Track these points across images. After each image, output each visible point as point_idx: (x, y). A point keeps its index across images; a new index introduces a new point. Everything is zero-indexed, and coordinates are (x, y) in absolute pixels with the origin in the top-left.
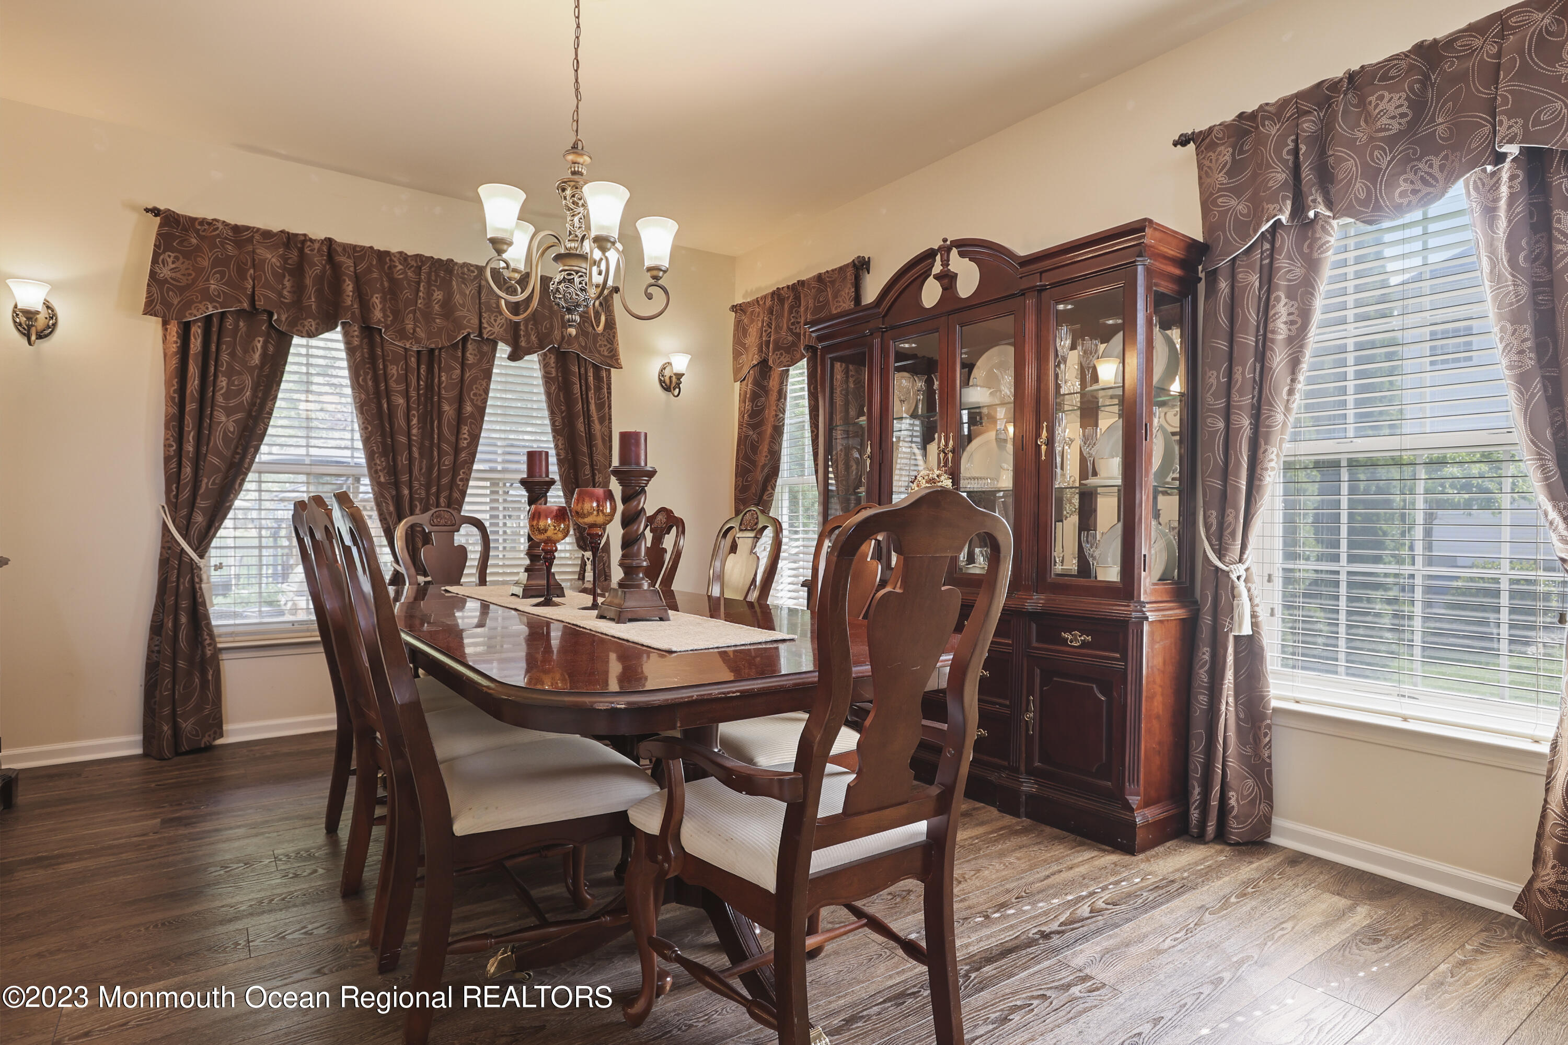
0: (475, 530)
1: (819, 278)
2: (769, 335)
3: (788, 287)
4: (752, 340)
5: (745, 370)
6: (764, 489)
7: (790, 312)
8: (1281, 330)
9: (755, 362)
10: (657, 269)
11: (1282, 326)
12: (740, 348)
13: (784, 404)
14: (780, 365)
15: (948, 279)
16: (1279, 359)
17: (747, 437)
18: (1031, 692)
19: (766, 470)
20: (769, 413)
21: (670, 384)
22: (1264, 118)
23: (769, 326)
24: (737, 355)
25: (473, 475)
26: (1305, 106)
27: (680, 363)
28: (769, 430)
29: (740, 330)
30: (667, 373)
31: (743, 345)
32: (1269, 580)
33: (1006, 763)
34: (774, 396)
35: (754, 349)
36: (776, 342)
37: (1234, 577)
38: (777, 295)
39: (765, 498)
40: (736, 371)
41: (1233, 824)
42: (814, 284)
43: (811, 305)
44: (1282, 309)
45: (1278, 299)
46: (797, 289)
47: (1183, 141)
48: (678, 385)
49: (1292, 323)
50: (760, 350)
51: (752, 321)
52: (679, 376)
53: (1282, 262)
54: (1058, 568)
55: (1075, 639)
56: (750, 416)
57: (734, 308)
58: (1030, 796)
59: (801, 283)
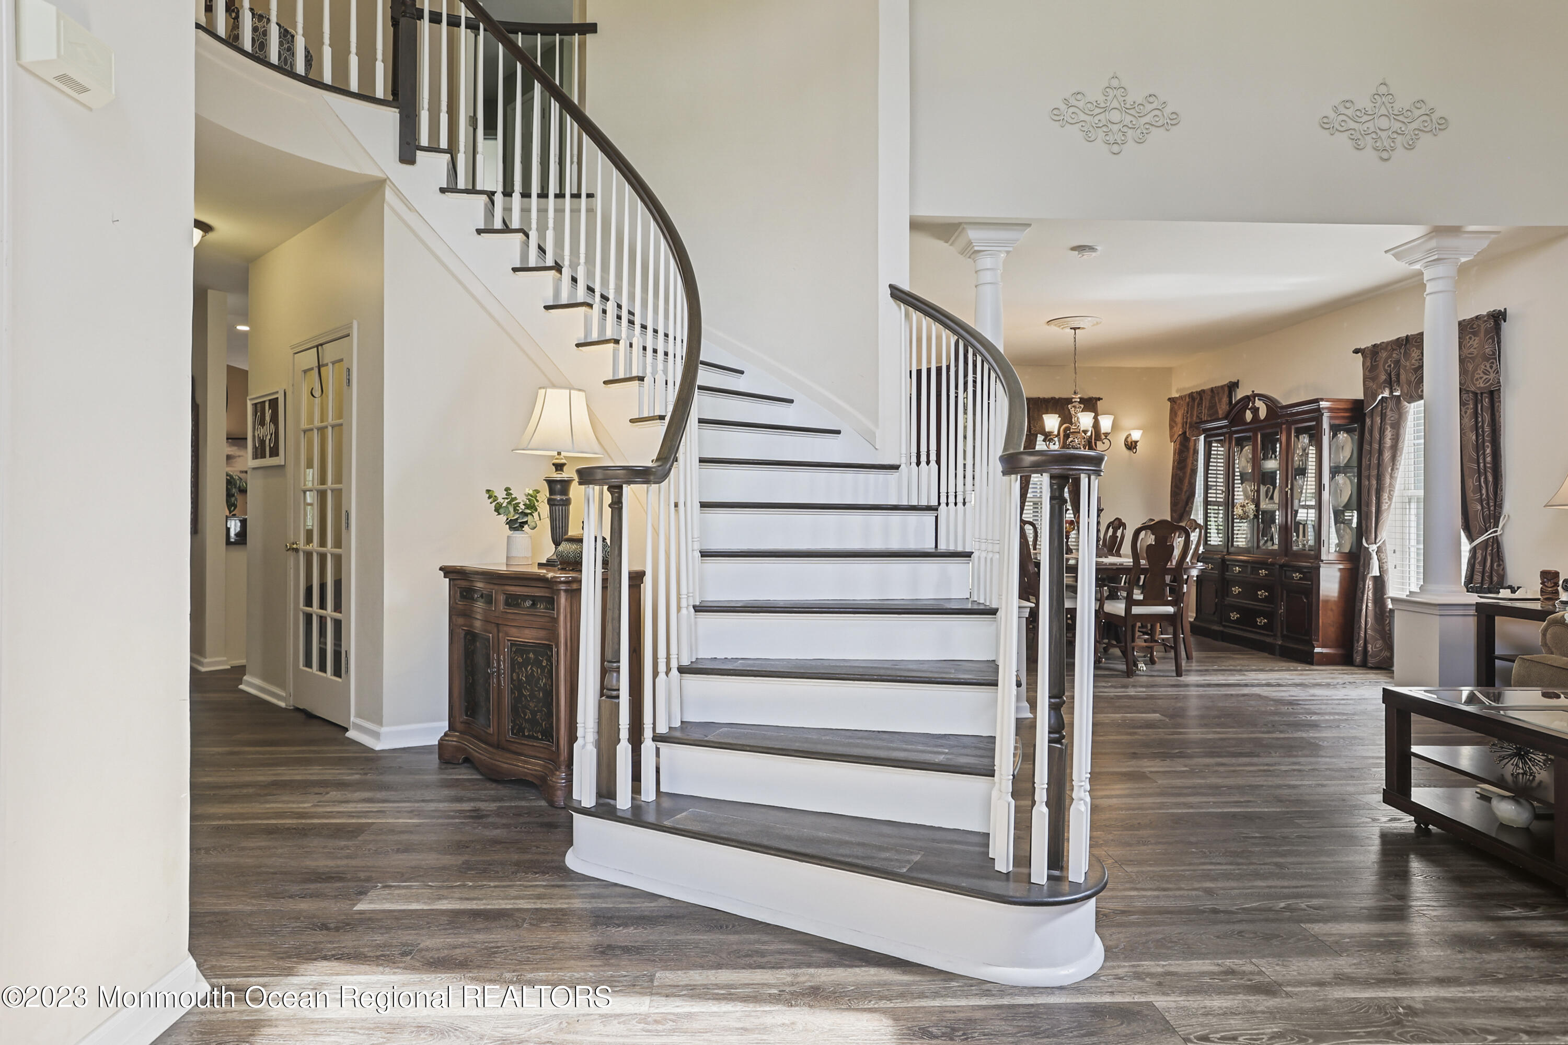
0: (1031, 527)
1: (1212, 390)
2: (1187, 418)
3: (1197, 392)
4: (1179, 419)
5: (1176, 436)
6: (1187, 504)
7: (1198, 407)
8: (1388, 442)
9: (1180, 433)
10: (1107, 433)
11: (1389, 441)
12: (1173, 424)
13: (1197, 457)
14: (1193, 437)
15: (1255, 411)
16: (1387, 455)
17: (1176, 475)
18: (1282, 601)
19: (1188, 493)
20: (1190, 461)
21: (1131, 446)
22: (1381, 349)
23: (1187, 413)
24: (1171, 427)
25: (1027, 500)
26: (1394, 347)
27: (1136, 435)
28: (1189, 471)
29: (1173, 413)
30: (1129, 440)
31: (1175, 422)
32: (1394, 552)
33: (1272, 634)
34: (1191, 451)
35: (1180, 425)
36: (1191, 424)
37: (1370, 550)
38: (1191, 395)
39: (1187, 509)
40: (1171, 437)
41: (1369, 658)
42: (1210, 393)
43: (1207, 405)
44: (1389, 434)
45: (1387, 429)
46: (1201, 393)
47: (1356, 351)
48: (1135, 447)
49: (1393, 439)
50: (1183, 426)
51: (1179, 408)
52: (1136, 442)
53: (1389, 413)
54: (1295, 548)
55: (1297, 575)
56: (1178, 463)
57: (1169, 399)
58: (1281, 646)
59: (1203, 391)
